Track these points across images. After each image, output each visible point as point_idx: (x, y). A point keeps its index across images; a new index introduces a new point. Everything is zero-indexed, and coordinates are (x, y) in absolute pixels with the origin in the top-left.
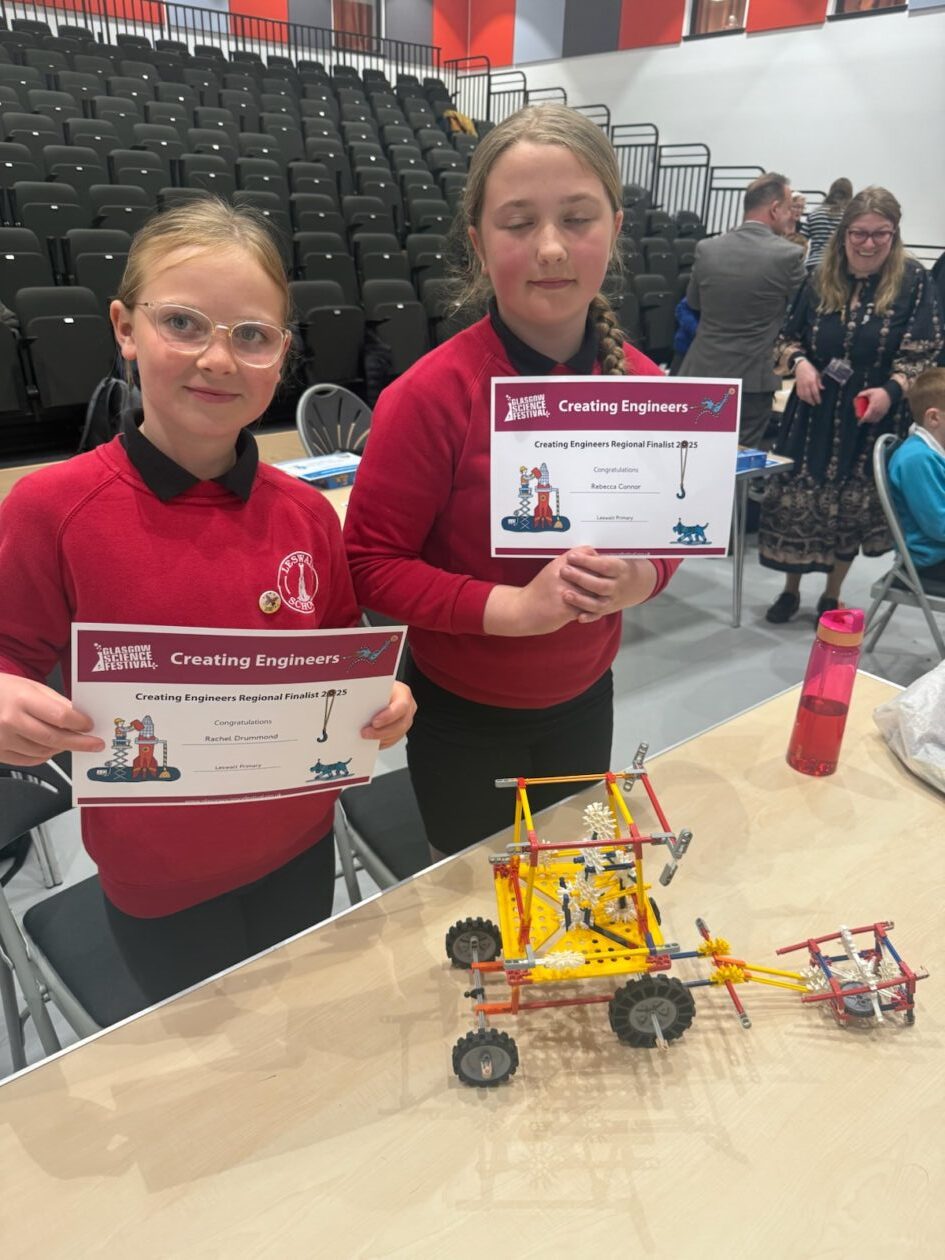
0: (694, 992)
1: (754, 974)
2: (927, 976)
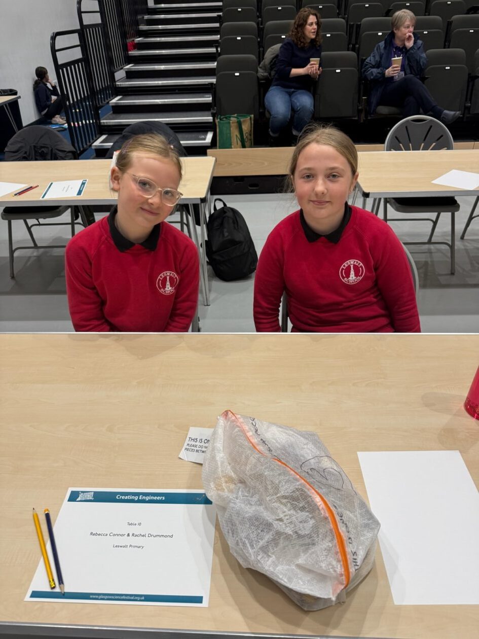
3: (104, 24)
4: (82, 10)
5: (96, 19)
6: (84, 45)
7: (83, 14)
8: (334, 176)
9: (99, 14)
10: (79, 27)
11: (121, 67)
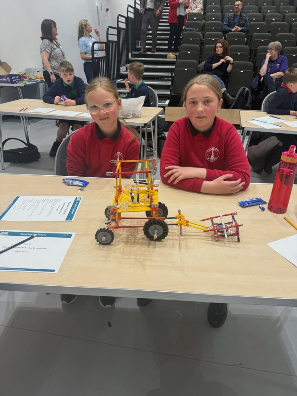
0: (169, 227)
1: (190, 224)
2: (242, 225)
3: (118, 42)
4: (109, 33)
5: (115, 38)
6: (107, 50)
7: (109, 35)
8: (208, 101)
9: (116, 36)
10: (106, 41)
11: (124, 65)
